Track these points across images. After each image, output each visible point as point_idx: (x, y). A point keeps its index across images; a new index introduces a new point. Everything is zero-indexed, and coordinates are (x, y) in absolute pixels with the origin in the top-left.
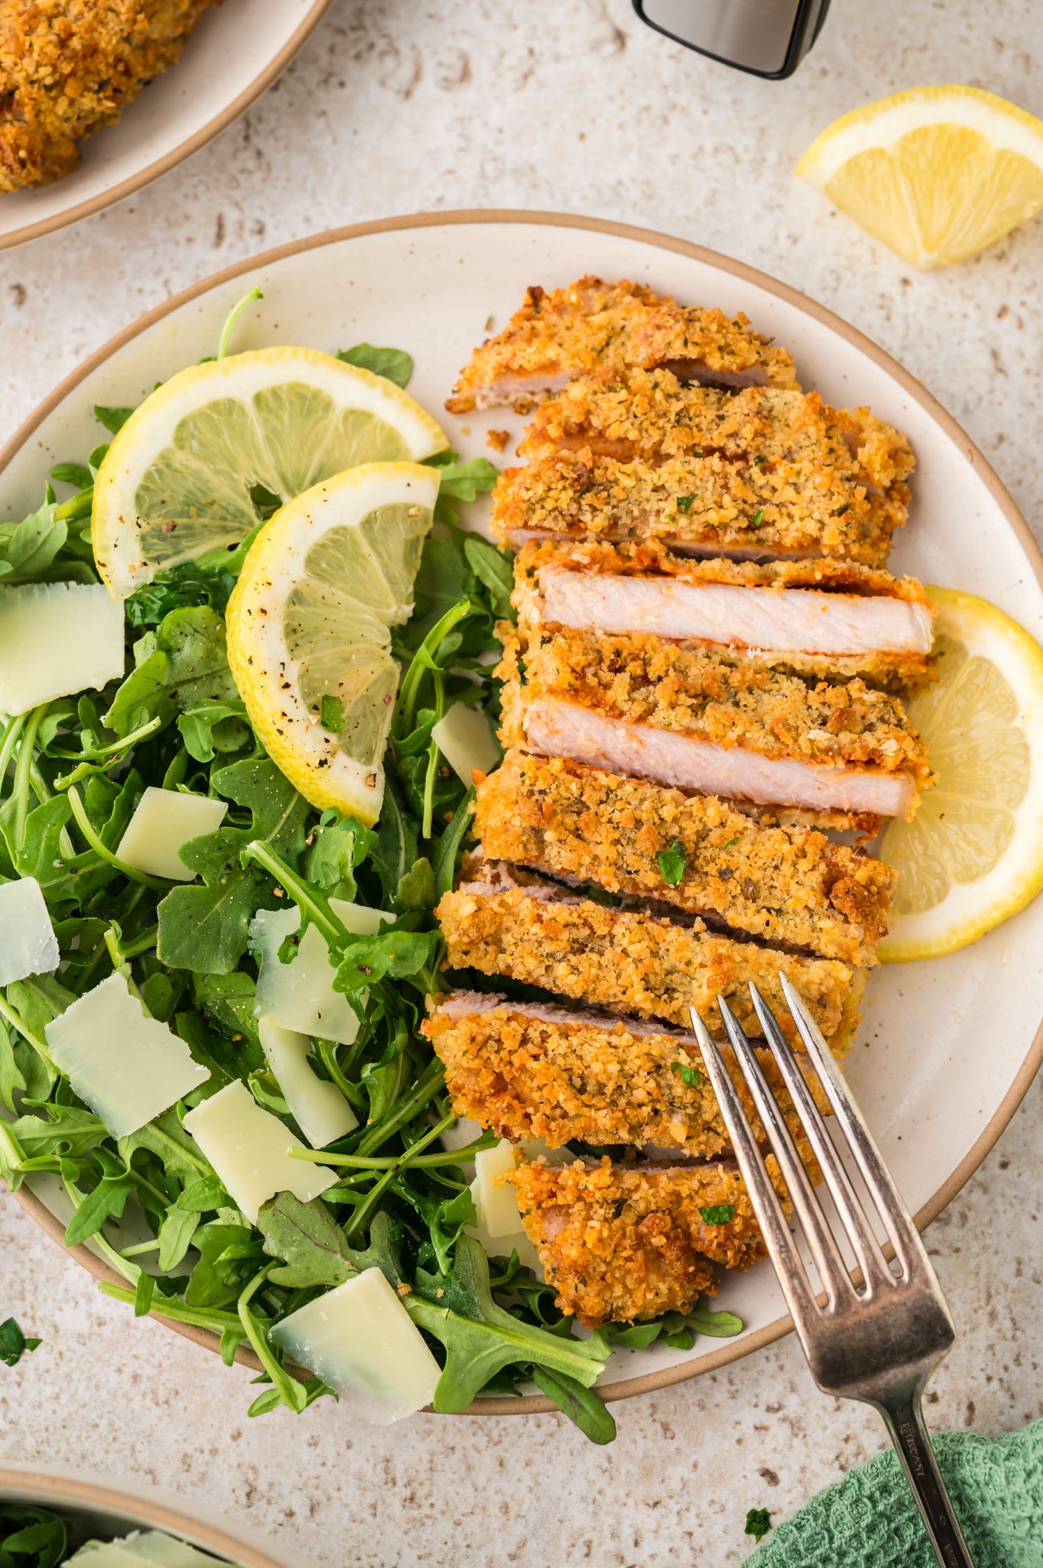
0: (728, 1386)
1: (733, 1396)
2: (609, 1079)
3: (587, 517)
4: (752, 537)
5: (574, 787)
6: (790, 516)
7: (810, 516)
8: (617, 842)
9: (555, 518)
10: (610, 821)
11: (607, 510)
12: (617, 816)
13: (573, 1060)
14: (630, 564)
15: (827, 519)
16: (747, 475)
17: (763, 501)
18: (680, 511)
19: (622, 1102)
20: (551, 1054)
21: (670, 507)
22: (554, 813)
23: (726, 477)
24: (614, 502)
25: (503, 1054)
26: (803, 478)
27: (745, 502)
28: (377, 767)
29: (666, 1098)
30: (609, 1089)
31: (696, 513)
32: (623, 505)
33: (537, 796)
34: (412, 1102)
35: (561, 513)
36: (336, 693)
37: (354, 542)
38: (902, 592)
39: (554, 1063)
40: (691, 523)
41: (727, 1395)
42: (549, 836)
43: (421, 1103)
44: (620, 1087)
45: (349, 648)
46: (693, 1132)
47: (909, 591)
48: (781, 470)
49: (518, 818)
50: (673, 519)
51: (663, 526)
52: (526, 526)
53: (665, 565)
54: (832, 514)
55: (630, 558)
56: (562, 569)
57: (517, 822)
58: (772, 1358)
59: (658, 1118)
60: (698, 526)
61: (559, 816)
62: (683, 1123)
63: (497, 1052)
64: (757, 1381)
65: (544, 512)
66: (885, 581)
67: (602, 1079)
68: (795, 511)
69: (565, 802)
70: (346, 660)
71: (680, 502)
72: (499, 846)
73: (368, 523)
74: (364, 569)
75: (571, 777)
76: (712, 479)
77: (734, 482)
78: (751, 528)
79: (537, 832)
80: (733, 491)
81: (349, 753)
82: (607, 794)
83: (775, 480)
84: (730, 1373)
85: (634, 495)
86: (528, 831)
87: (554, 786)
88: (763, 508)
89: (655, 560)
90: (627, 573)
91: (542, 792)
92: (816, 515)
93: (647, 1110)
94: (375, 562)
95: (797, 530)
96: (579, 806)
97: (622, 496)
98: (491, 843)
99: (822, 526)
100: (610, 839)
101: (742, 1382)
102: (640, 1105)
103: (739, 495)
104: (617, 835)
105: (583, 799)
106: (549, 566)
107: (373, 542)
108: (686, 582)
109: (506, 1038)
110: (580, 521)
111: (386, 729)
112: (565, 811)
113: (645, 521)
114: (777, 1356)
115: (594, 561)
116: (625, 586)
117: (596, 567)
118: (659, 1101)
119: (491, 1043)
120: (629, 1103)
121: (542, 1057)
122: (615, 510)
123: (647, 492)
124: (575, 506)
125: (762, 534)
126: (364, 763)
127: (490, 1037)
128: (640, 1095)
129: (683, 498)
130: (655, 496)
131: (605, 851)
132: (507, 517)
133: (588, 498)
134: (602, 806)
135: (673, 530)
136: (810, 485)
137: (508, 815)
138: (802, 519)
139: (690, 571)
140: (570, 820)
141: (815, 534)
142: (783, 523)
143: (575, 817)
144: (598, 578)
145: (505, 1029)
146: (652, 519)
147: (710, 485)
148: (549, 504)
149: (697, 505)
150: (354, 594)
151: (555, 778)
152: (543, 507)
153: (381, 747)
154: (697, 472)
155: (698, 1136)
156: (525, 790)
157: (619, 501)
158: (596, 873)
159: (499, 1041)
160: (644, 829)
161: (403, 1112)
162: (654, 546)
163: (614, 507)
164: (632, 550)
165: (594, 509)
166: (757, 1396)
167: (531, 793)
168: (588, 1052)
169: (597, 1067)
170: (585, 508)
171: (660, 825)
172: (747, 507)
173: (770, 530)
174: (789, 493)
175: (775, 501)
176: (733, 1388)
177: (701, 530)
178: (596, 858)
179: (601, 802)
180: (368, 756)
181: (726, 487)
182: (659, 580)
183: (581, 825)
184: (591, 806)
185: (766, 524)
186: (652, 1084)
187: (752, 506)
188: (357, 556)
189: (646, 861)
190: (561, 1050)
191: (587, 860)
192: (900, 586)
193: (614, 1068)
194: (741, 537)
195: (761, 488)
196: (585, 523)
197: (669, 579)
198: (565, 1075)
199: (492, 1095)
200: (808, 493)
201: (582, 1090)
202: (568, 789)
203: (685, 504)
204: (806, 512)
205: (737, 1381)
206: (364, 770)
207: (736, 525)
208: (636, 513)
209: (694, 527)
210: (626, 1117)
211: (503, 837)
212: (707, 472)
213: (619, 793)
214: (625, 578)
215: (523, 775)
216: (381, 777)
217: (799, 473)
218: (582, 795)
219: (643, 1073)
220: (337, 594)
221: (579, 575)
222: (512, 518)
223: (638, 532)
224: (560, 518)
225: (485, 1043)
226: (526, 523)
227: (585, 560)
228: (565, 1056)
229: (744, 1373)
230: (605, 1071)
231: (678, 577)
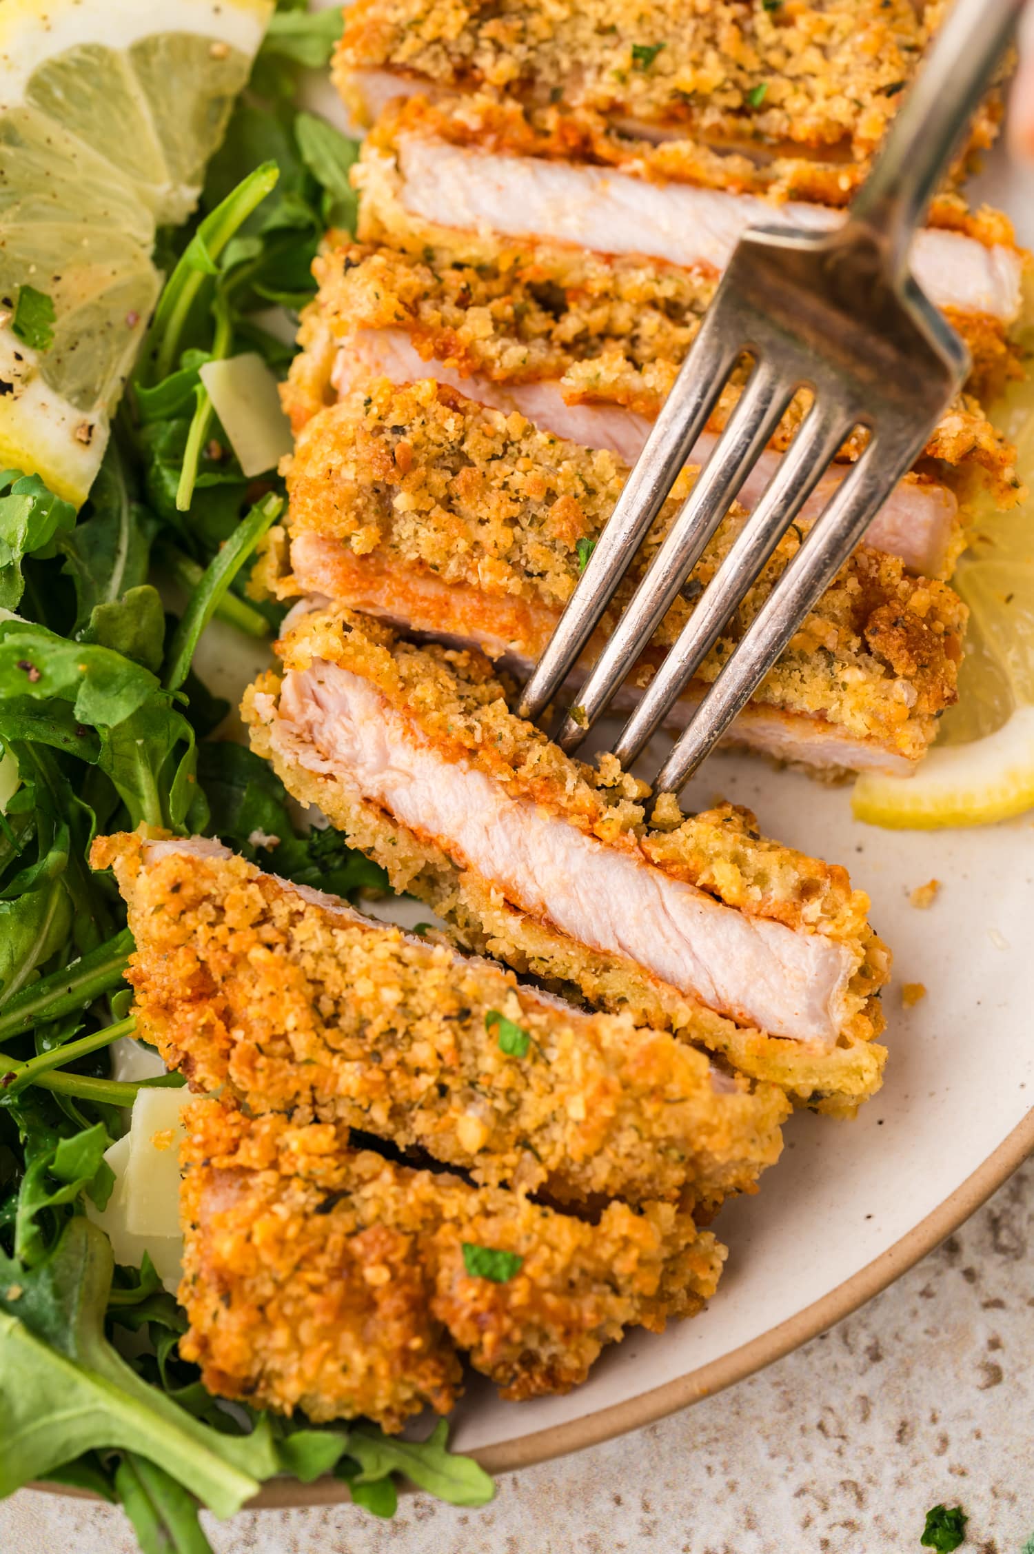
0: (641, 1514)
1: (648, 1531)
2: (379, 1011)
3: (485, 61)
4: (746, 125)
5: (451, 424)
6: (810, 96)
7: (842, 92)
8: (513, 522)
9: (436, 57)
10: (505, 486)
11: (520, 51)
12: (517, 480)
13: (328, 966)
14: (544, 143)
15: (867, 98)
16: (748, 26)
17: (770, 70)
18: (634, 67)
19: (391, 1057)
20: (296, 948)
21: (620, 59)
22: (412, 464)
23: (715, 24)
24: (532, 41)
25: (220, 931)
26: (836, 38)
27: (740, 68)
28: (99, 416)
29: (465, 1071)
30: (372, 1032)
31: (661, 74)
32: (545, 47)
33: (387, 436)
34: (62, 991)
35: (445, 48)
36: (51, 290)
37: (116, 75)
38: (980, 229)
39: (295, 962)
40: (651, 88)
41: (638, 1529)
42: (402, 502)
43: (78, 995)
44: (393, 1031)
45: (80, 228)
46: (495, 1143)
47: (990, 227)
48: (803, 22)
49: (352, 466)
50: (623, 79)
51: (604, 88)
52: (388, 66)
53: (603, 148)
54: (878, 92)
55: (546, 134)
56: (437, 139)
57: (349, 473)
58: (718, 1468)
59: (442, 1105)
60: (661, 93)
61: (422, 470)
62: (483, 1120)
63: (212, 925)
64: (690, 1506)
65: (419, 44)
66: (951, 210)
67: (367, 1010)
68: (818, 86)
69: (435, 450)
70: (75, 244)
71: (637, 53)
72: (316, 509)
73: (142, 51)
74: (125, 116)
75: (448, 410)
76: (692, 24)
77: (726, 34)
78: (742, 112)
79: (382, 494)
80: (724, 47)
81: (55, 387)
82: (505, 446)
83: (791, 37)
84: (645, 1491)
85: (565, 35)
86: (368, 492)
87: (417, 421)
88: (769, 80)
89: (586, 141)
90: (543, 155)
91: (398, 430)
92: (851, 92)
93: (426, 1082)
94: (144, 110)
95: (819, 114)
96: (457, 459)
97: (545, 32)
98: (304, 504)
99: (859, 106)
100: (504, 514)
101: (665, 1507)
102: (418, 1072)
103: (733, 54)
104: (515, 509)
105: (465, 448)
106: (418, 133)
107: (146, 80)
108: (635, 176)
109: (233, 906)
110: (475, 67)
111: (125, 362)
112: (433, 463)
113: (580, 81)
114: (726, 1466)
115: (488, 127)
116: (534, 173)
117: (490, 140)
118: (452, 1073)
119: (207, 907)
120: (401, 1063)
121: (279, 949)
122: (532, 55)
123: (586, 32)
124: (467, 39)
125: (761, 122)
126: (77, 406)
127: (208, 897)
128: (421, 1053)
129: (642, 48)
130: (597, 41)
131: (494, 534)
132: (358, 43)
133: (491, 28)
134: (494, 464)
135: (620, 98)
136: (847, 47)
137: (336, 460)
138: (828, 97)
139: (641, 156)
140: (438, 478)
141: (846, 120)
142: (796, 104)
143: (448, 475)
144: (492, 160)
145: (236, 891)
146: (589, 76)
147: (687, 33)
148: (428, 31)
149: (663, 60)
150: (102, 148)
151: (422, 410)
152: (418, 36)
153: (111, 391)
154: (669, 9)
155: (504, 1152)
156: (369, 425)
157: (542, 41)
158: (475, 570)
159: (221, 910)
160: (559, 502)
161: (44, 1001)
162: (586, 119)
163: (530, 49)
164: (551, 119)
165: (499, 49)
166: (689, 1533)
167: (379, 430)
168: (357, 958)
169: (363, 988)
170: (485, 44)
171: (586, 502)
172: (742, 76)
173: (775, 114)
174: (812, 58)
175: (791, 70)
176: (648, 1518)
177: (665, 100)
178: (476, 544)
179: (494, 457)
180: (85, 398)
181: (712, 41)
182: (591, 170)
183: (458, 487)
184: (477, 461)
185: (766, 107)
186: (446, 1039)
187: (752, 74)
188: (115, 94)
189: (559, 556)
190: (314, 947)
191: (462, 545)
192: (975, 220)
193: (391, 996)
194: (728, 123)
195: (769, 48)
196: (482, 71)
197: (607, 171)
198: (310, 989)
199: (189, 1000)
200: (842, 59)
201: (331, 1022)
202: (442, 429)
203: (645, 58)
204: (836, 87)
205: (656, 1505)
206: (75, 416)
207: (721, 100)
208: (566, 64)
209: (654, 95)
210: (390, 1085)
211: (324, 494)
212: (686, 12)
213: (524, 446)
214: (538, 163)
215: (369, 402)
216: (102, 435)
217: (830, 30)
218: (462, 442)
219: (437, 1017)
220: (73, 144)
221: (464, 152)
222: (366, 46)
223: (566, 97)
224: (443, 57)
225: (195, 904)
226: (388, 59)
227: (474, 124)
228: (318, 956)
229: (669, 1493)
230: (376, 997)
231: (625, 168)
